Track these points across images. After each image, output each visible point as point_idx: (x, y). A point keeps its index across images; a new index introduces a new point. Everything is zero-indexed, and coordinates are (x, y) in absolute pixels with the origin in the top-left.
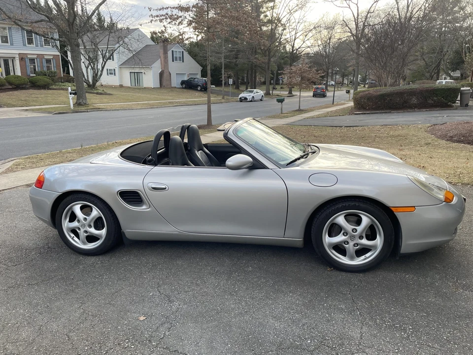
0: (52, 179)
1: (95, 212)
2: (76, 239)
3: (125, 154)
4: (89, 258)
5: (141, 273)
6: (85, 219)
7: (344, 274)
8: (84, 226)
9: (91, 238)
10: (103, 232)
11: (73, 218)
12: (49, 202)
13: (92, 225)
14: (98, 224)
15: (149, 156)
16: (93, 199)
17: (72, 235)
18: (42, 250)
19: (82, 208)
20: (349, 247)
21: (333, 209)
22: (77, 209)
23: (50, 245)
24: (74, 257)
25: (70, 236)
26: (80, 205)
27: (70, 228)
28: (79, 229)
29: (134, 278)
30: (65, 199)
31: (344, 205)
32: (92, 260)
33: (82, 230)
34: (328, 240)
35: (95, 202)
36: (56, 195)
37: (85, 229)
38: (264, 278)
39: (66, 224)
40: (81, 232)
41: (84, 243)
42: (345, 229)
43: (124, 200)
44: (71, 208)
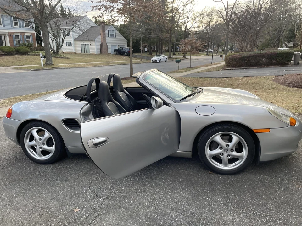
0: (18, 112)
1: (47, 134)
2: (34, 153)
3: (68, 94)
4: (43, 166)
5: (79, 177)
6: (40, 139)
7: (220, 176)
8: (39, 144)
9: (45, 153)
10: (53, 148)
11: (32, 138)
12: (15, 128)
13: (45, 143)
14: (49, 142)
15: (85, 95)
16: (45, 125)
17: (32, 150)
18: (12, 161)
19: (38, 132)
20: (224, 157)
21: (213, 130)
22: (34, 132)
23: (17, 157)
24: (33, 165)
25: (30, 151)
26: (37, 130)
27: (30, 146)
28: (36, 146)
29: (73, 180)
30: (26, 125)
31: (220, 128)
32: (45, 167)
33: (38, 147)
34: (208, 152)
35: (47, 127)
36: (20, 122)
37: (40, 146)
38: (165, 179)
39: (27, 143)
40: (38, 148)
41: (40, 156)
42: (221, 145)
43: (67, 126)
44: (30, 131)
